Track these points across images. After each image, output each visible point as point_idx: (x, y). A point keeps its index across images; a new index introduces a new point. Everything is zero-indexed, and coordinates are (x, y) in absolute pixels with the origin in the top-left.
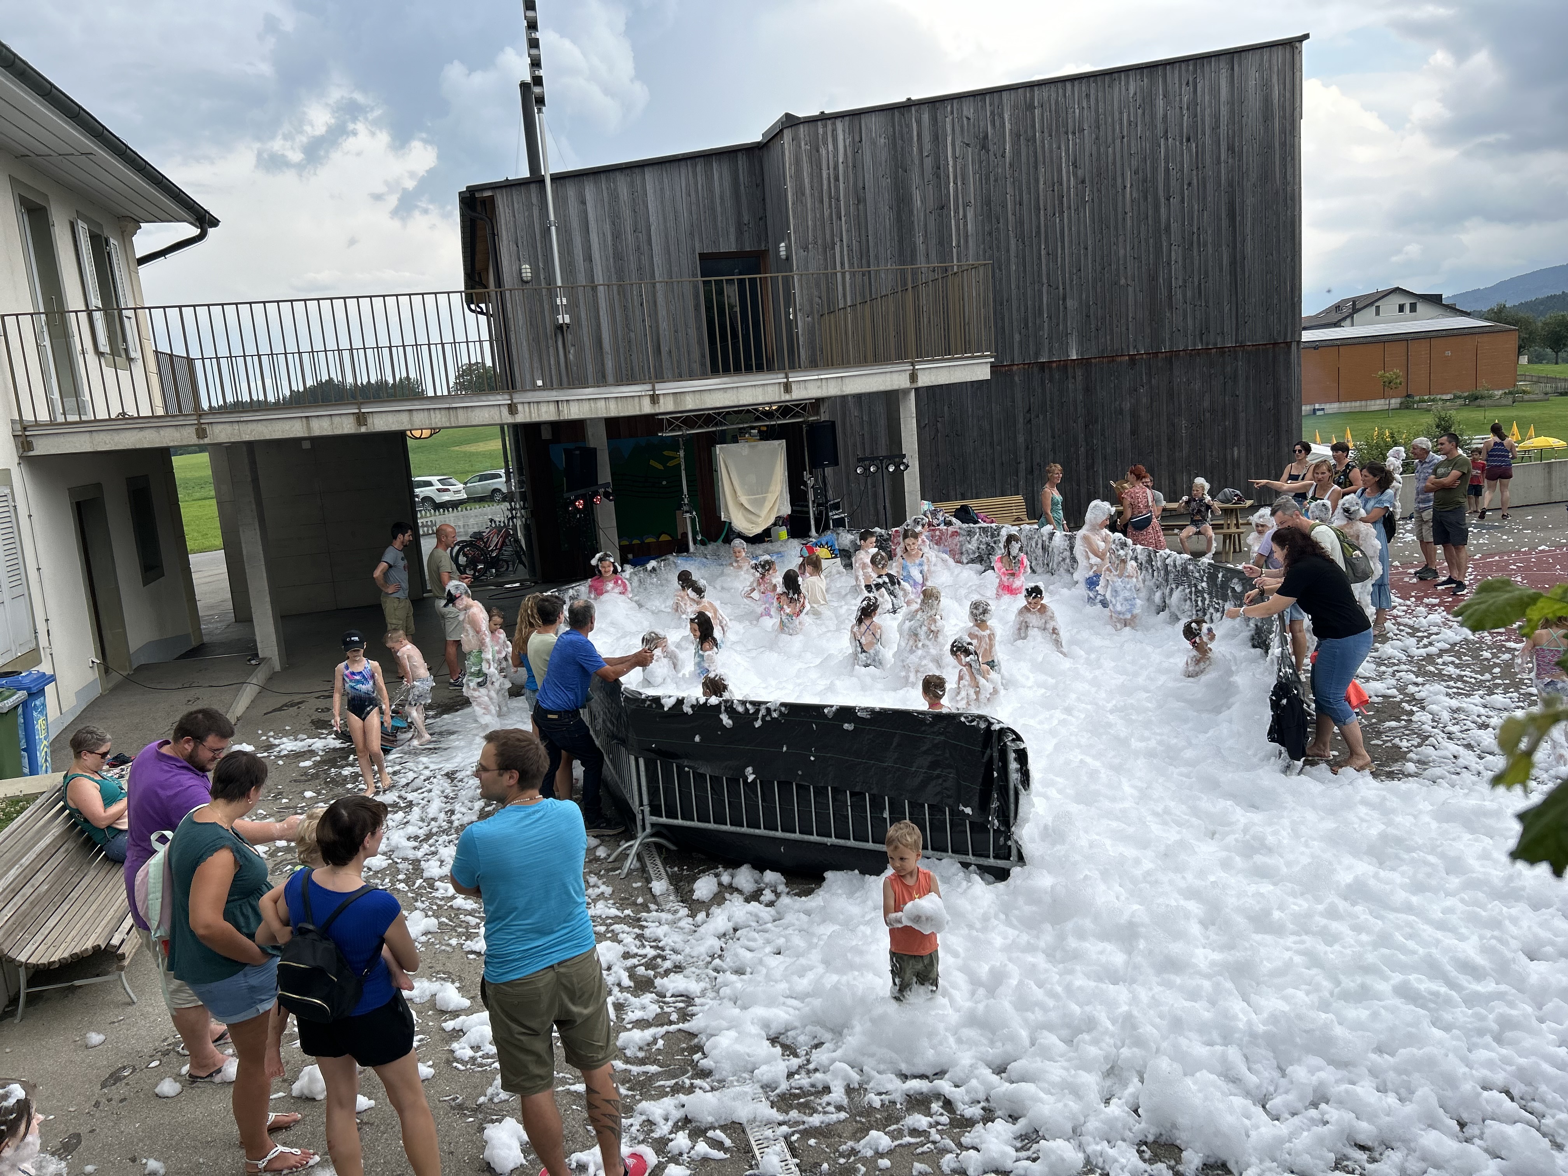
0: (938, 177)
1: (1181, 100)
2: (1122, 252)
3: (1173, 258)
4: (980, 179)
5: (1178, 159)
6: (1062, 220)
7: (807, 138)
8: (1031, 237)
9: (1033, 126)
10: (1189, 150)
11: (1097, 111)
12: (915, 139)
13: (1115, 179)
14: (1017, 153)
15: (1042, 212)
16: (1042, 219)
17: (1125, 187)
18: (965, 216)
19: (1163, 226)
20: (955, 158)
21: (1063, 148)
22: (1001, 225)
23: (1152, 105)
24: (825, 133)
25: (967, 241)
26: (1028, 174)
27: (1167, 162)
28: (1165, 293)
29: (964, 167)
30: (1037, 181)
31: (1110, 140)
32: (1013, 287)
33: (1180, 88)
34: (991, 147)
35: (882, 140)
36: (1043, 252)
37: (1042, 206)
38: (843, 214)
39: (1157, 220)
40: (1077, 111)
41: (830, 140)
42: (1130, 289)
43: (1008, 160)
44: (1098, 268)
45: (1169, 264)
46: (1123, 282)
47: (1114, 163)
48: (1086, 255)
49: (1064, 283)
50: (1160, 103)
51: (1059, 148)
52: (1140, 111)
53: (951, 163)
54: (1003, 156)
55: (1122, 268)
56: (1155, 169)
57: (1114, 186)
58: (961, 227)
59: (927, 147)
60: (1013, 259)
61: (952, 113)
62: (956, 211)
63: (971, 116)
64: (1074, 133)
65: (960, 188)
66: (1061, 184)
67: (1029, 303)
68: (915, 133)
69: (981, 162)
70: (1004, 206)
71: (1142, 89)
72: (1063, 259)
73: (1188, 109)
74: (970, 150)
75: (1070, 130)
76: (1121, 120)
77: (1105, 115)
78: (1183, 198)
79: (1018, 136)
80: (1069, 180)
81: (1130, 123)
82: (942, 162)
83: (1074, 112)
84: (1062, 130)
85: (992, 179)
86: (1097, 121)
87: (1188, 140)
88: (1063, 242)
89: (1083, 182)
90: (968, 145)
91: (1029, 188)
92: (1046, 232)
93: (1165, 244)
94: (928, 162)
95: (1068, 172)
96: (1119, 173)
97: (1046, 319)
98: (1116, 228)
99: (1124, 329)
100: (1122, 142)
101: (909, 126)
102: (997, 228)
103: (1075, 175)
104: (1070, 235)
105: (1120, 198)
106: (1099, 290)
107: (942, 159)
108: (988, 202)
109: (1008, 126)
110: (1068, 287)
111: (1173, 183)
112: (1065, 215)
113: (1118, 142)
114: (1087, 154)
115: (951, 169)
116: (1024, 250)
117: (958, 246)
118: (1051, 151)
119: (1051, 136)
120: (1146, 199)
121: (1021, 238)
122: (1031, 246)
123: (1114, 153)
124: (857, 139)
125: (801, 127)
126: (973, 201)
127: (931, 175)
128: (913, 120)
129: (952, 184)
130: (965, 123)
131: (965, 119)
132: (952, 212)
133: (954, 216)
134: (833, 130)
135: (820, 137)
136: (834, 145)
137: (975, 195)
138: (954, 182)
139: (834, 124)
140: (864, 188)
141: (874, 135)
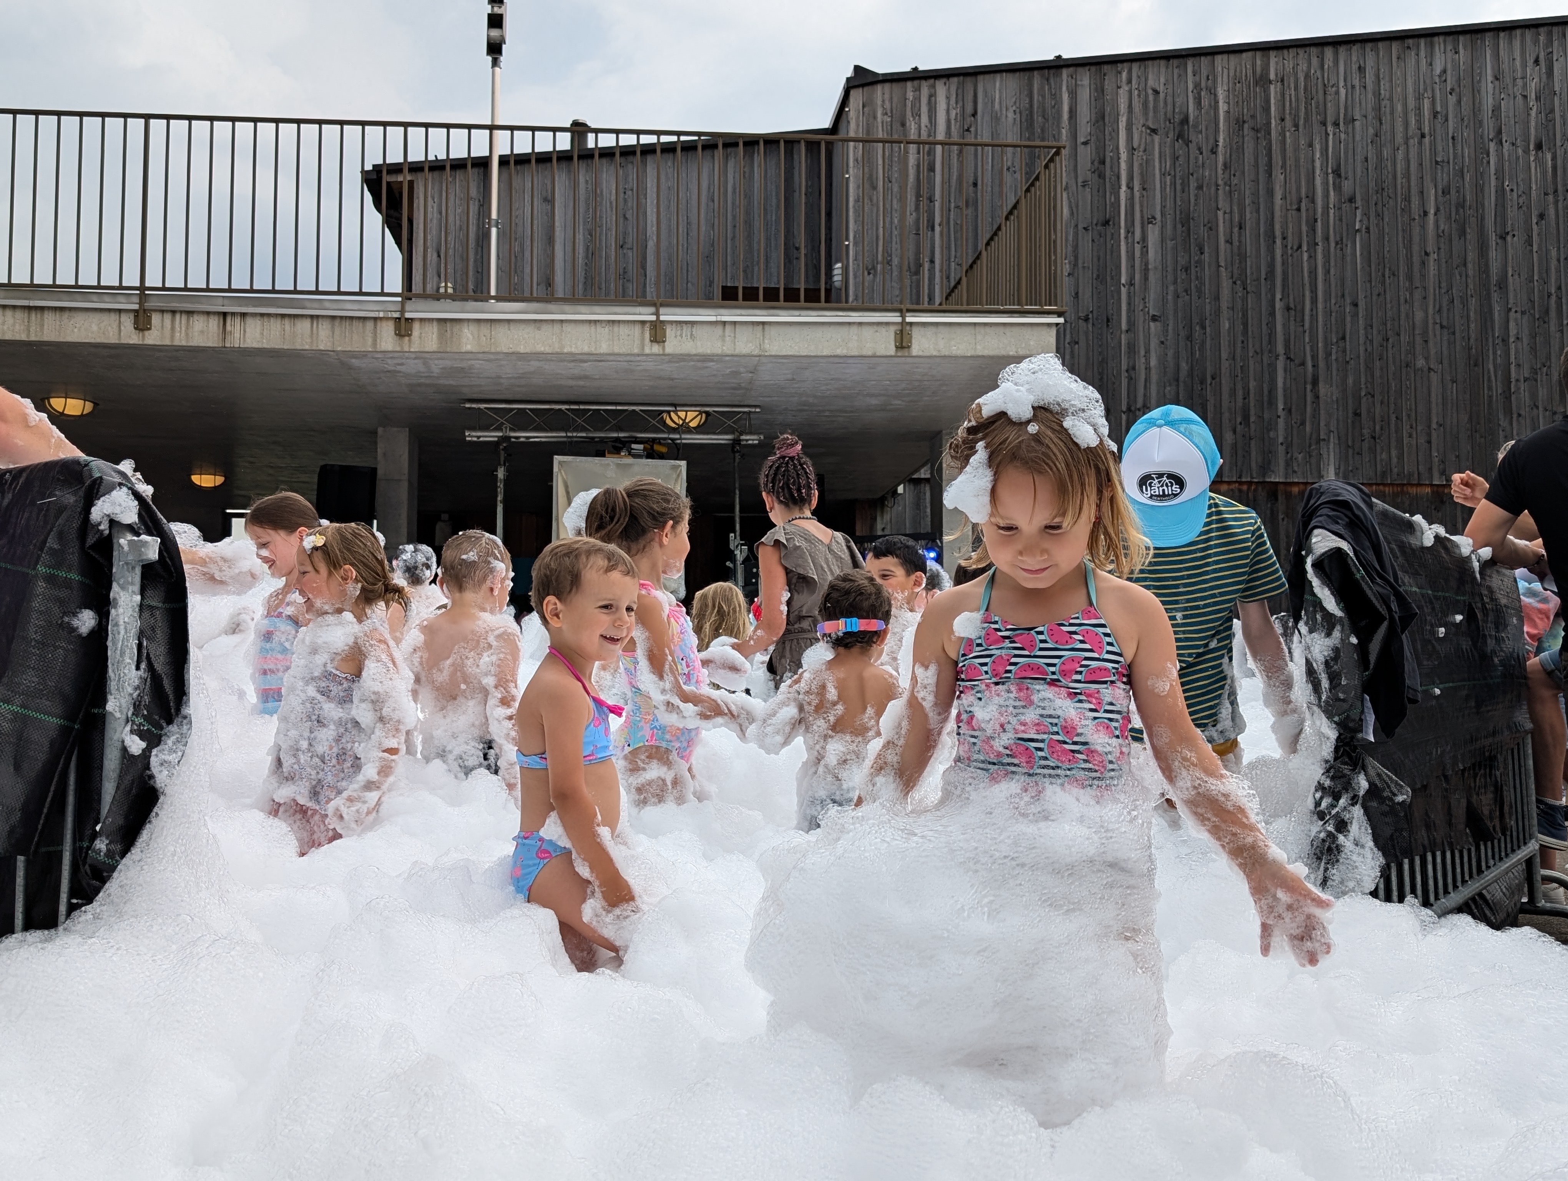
0: (1102, 176)
1: (1525, 85)
2: (1419, 315)
3: (1513, 331)
4: (1174, 184)
5: (1521, 176)
6: (1312, 257)
7: (887, 105)
8: (1258, 279)
9: (1267, 109)
10: (1540, 162)
11: (1377, 94)
12: (1065, 116)
13: (1407, 199)
14: (1236, 149)
15: (1278, 242)
16: (1278, 252)
17: (1426, 213)
18: (1144, 238)
19: (1494, 279)
20: (1132, 150)
21: (1317, 147)
22: (1206, 257)
23: (1475, 90)
24: (918, 99)
25: (1146, 278)
26: (1256, 181)
27: (1500, 178)
28: (1498, 388)
29: (1147, 164)
30: (1270, 192)
31: (1399, 138)
32: (1224, 355)
33: (1524, 66)
34: (1192, 137)
35: (1011, 115)
36: (1278, 305)
37: (1278, 233)
38: (937, 220)
39: (1484, 269)
40: (1343, 92)
41: (924, 109)
42: (1434, 377)
43: (1221, 159)
44: (1377, 339)
45: (1506, 341)
46: (1420, 363)
47: (1407, 175)
48: (1355, 315)
49: (1314, 357)
50: (1488, 86)
51: (1311, 145)
52: (1452, 100)
53: (1124, 156)
54: (1214, 151)
55: (1419, 340)
56: (1479, 189)
57: (1407, 210)
58: (1137, 254)
59: (1084, 130)
60: (1225, 313)
61: (1129, 81)
62: (1130, 231)
63: (1161, 89)
64: (1336, 124)
65: (1137, 194)
66: (1313, 201)
67: (1252, 384)
68: (1066, 108)
69: (1175, 158)
70: (1212, 227)
71: (1456, 66)
72: (1314, 317)
73: (1538, 98)
74: (1157, 138)
75: (1330, 120)
76: (1419, 109)
77: (1391, 99)
78: (1530, 237)
79: (1240, 123)
80: (1326, 195)
81: (1435, 114)
82: (1109, 154)
83: (1337, 93)
84: (1315, 118)
85: (1193, 184)
86: (1378, 109)
87: (1539, 147)
88: (1314, 291)
89: (1352, 200)
90: (1154, 131)
91: (1256, 203)
92: (1285, 274)
93: (1497, 308)
94: (1086, 155)
95: (1326, 183)
96: (1414, 190)
97: (1280, 412)
98: (1410, 277)
99: (1422, 440)
100: (1420, 143)
101: (1056, 97)
102: (1199, 263)
103: (1338, 188)
104: (1327, 281)
105: (1416, 230)
106: (1377, 373)
107: (1109, 149)
108: (1186, 220)
109: (1222, 107)
110: (1322, 364)
111: (1512, 213)
112: (1320, 249)
113: (1414, 142)
114: (1359, 158)
115: (1123, 166)
116: (1244, 300)
117: (1131, 284)
118: (1297, 149)
119: (1296, 126)
120: (1463, 233)
121: (1240, 280)
122: (1258, 295)
123: (1408, 161)
124: (969, 109)
125: (879, 87)
126: (1158, 216)
127: (1089, 173)
128: (1064, 88)
129: (1124, 188)
130: (1151, 98)
131: (1150, 92)
132: (1122, 231)
133: (1126, 238)
134: (930, 96)
135: (909, 104)
136: (930, 118)
137: (1163, 207)
138: (1128, 187)
139: (934, 86)
140: (975, 185)
141: (997, 106)
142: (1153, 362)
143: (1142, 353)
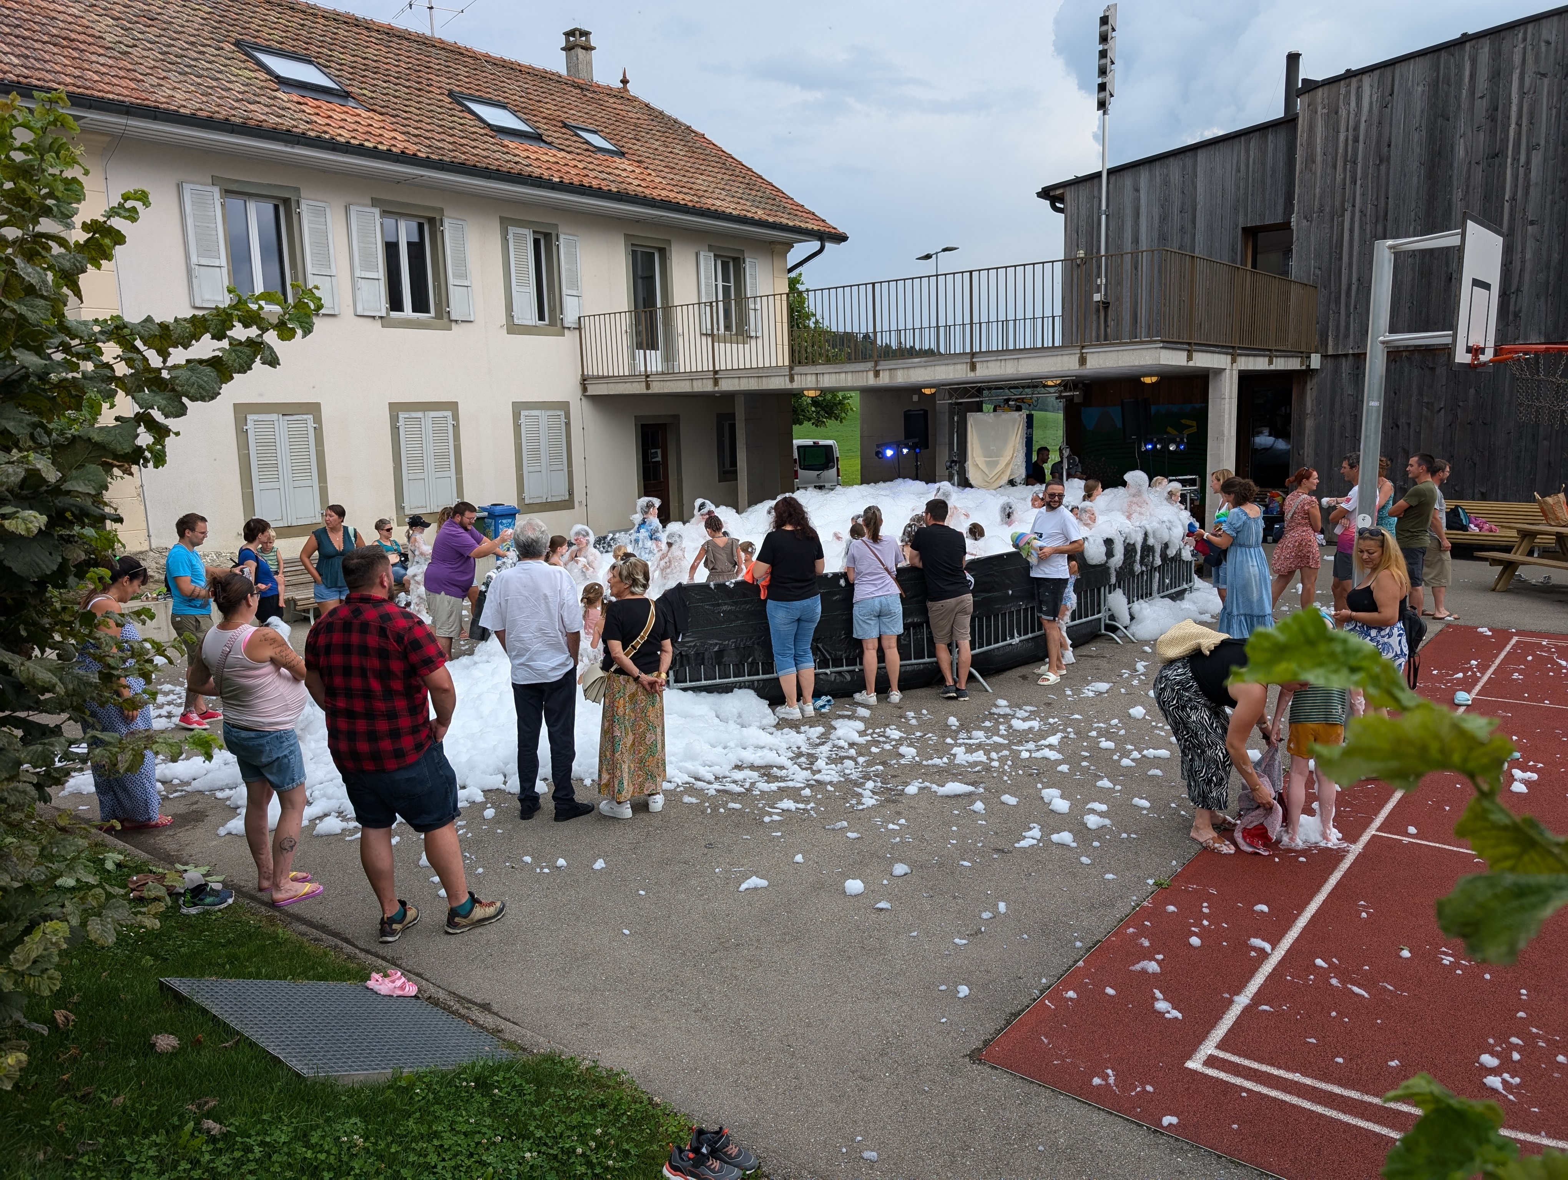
0: (1494, 120)
4: (1558, 114)
7: (1326, 101)
12: (1466, 79)
18: (1528, 162)
20: (1522, 94)
24: (1348, 93)
25: (1527, 193)
29: (1536, 103)
35: (1420, 89)
38: (1359, 178)
41: (1353, 99)
53: (1515, 100)
58: (1521, 175)
59: (1482, 86)
61: (1525, 39)
62: (1516, 159)
63: (1553, 39)
65: (1524, 129)
68: (1467, 73)
69: (1562, 93)
74: (1546, 81)
82: (1502, 102)
90: (1544, 75)
94: (1481, 106)
101: (1460, 67)
107: (1502, 97)
115: (1514, 108)
117: (1513, 199)
124: (1388, 91)
125: (1320, 89)
126: (1542, 143)
127: (1483, 120)
128: (1467, 58)
129: (1513, 126)
130: (1543, 49)
131: (1543, 44)
132: (1509, 160)
133: (1512, 164)
134: (1359, 88)
135: (1342, 97)
136: (1357, 104)
137: (1548, 135)
138: (1517, 124)
139: (1361, 80)
140: (1389, 146)
141: (1410, 84)
142: (1528, 256)
143: (1519, 249)
